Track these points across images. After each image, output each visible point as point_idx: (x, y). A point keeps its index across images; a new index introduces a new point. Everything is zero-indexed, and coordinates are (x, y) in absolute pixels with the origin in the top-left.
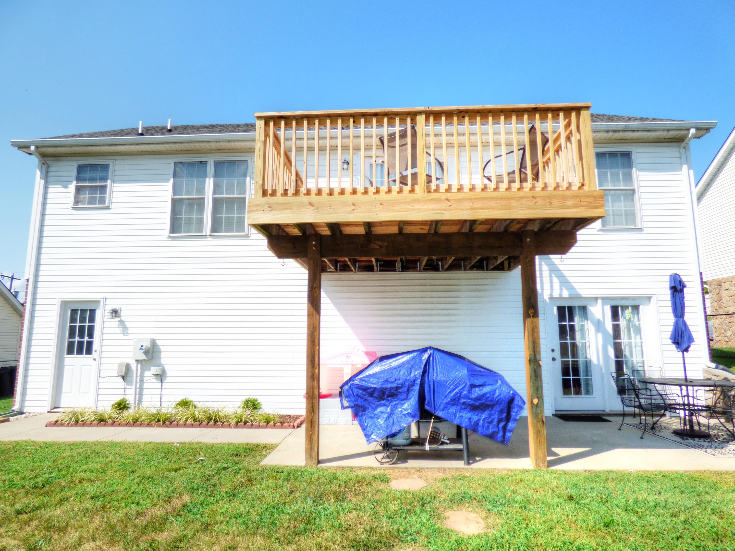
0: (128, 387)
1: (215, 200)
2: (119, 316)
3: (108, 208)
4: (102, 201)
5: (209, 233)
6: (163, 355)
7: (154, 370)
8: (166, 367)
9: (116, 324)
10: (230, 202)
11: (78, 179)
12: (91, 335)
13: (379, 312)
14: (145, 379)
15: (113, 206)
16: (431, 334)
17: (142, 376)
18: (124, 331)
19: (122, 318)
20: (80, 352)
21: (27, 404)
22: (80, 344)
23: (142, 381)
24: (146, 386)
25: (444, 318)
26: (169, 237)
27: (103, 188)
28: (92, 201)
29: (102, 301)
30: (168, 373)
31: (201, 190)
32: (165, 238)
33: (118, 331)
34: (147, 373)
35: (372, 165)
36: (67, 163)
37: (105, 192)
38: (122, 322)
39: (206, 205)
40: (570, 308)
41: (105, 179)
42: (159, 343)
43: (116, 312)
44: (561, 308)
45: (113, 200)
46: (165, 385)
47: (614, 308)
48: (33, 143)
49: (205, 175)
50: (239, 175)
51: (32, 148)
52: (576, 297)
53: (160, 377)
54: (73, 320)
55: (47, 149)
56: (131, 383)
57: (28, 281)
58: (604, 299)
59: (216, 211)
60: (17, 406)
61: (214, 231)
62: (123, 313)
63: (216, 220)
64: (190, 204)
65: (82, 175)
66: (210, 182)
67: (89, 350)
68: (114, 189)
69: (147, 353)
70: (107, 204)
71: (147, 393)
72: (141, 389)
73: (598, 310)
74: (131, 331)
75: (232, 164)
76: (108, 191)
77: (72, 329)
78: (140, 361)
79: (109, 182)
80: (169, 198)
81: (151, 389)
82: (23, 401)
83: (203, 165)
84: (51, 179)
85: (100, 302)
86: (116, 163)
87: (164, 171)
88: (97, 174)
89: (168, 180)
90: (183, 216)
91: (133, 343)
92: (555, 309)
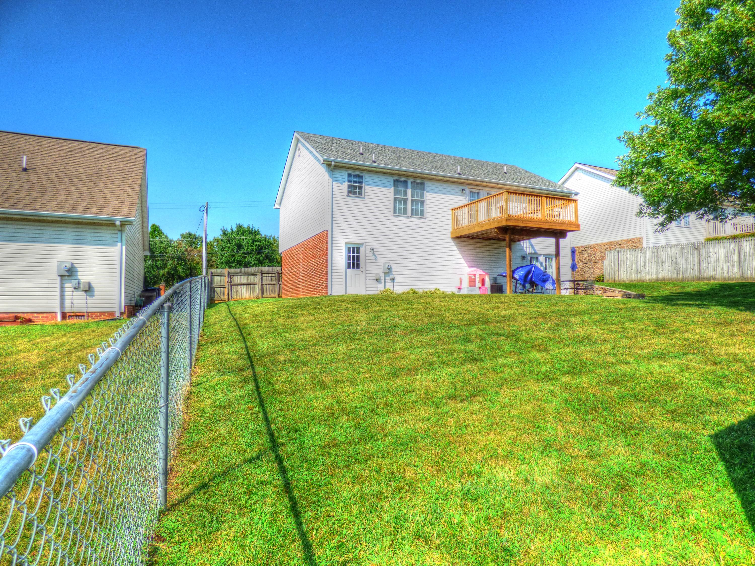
0: (379, 284)
1: (412, 201)
2: (373, 252)
3: (364, 198)
4: (360, 194)
5: (410, 215)
6: (393, 270)
7: (391, 277)
8: (395, 276)
9: (372, 255)
10: (417, 201)
11: (349, 181)
12: (358, 260)
15: (366, 197)
16: (491, 265)
17: (385, 279)
18: (376, 258)
19: (375, 252)
20: (354, 268)
21: (333, 291)
22: (354, 264)
23: (385, 282)
24: (387, 284)
26: (393, 215)
27: (360, 188)
28: (355, 193)
29: (365, 244)
30: (396, 278)
31: (406, 194)
32: (390, 216)
33: (373, 258)
34: (387, 278)
35: (471, 192)
36: (343, 172)
37: (361, 189)
38: (374, 254)
39: (408, 202)
40: (533, 258)
41: (361, 183)
42: (392, 265)
43: (372, 250)
44: (531, 258)
45: (366, 194)
46: (395, 284)
47: (546, 258)
48: (334, 160)
49: (406, 187)
50: (421, 190)
51: (333, 163)
52: (536, 253)
53: (393, 280)
54: (349, 252)
55: (338, 164)
56: (381, 282)
57: (327, 231)
58: (544, 255)
59: (412, 205)
60: (329, 292)
61: (412, 215)
62: (375, 250)
63: (412, 210)
64: (400, 200)
65: (350, 179)
66: (409, 191)
67: (358, 267)
68: (366, 188)
69: (390, 269)
70: (363, 196)
71: (387, 287)
72: (385, 285)
73: (541, 259)
74: (378, 258)
75: (418, 183)
76: (363, 189)
77: (349, 256)
78: (385, 273)
79: (363, 185)
80: (392, 196)
81: (389, 285)
82: (332, 290)
83: (406, 182)
84: (334, 179)
85: (363, 244)
86: (366, 175)
87: (390, 183)
88: (357, 180)
89: (391, 187)
90: (397, 206)
91: (382, 264)
92: (529, 258)
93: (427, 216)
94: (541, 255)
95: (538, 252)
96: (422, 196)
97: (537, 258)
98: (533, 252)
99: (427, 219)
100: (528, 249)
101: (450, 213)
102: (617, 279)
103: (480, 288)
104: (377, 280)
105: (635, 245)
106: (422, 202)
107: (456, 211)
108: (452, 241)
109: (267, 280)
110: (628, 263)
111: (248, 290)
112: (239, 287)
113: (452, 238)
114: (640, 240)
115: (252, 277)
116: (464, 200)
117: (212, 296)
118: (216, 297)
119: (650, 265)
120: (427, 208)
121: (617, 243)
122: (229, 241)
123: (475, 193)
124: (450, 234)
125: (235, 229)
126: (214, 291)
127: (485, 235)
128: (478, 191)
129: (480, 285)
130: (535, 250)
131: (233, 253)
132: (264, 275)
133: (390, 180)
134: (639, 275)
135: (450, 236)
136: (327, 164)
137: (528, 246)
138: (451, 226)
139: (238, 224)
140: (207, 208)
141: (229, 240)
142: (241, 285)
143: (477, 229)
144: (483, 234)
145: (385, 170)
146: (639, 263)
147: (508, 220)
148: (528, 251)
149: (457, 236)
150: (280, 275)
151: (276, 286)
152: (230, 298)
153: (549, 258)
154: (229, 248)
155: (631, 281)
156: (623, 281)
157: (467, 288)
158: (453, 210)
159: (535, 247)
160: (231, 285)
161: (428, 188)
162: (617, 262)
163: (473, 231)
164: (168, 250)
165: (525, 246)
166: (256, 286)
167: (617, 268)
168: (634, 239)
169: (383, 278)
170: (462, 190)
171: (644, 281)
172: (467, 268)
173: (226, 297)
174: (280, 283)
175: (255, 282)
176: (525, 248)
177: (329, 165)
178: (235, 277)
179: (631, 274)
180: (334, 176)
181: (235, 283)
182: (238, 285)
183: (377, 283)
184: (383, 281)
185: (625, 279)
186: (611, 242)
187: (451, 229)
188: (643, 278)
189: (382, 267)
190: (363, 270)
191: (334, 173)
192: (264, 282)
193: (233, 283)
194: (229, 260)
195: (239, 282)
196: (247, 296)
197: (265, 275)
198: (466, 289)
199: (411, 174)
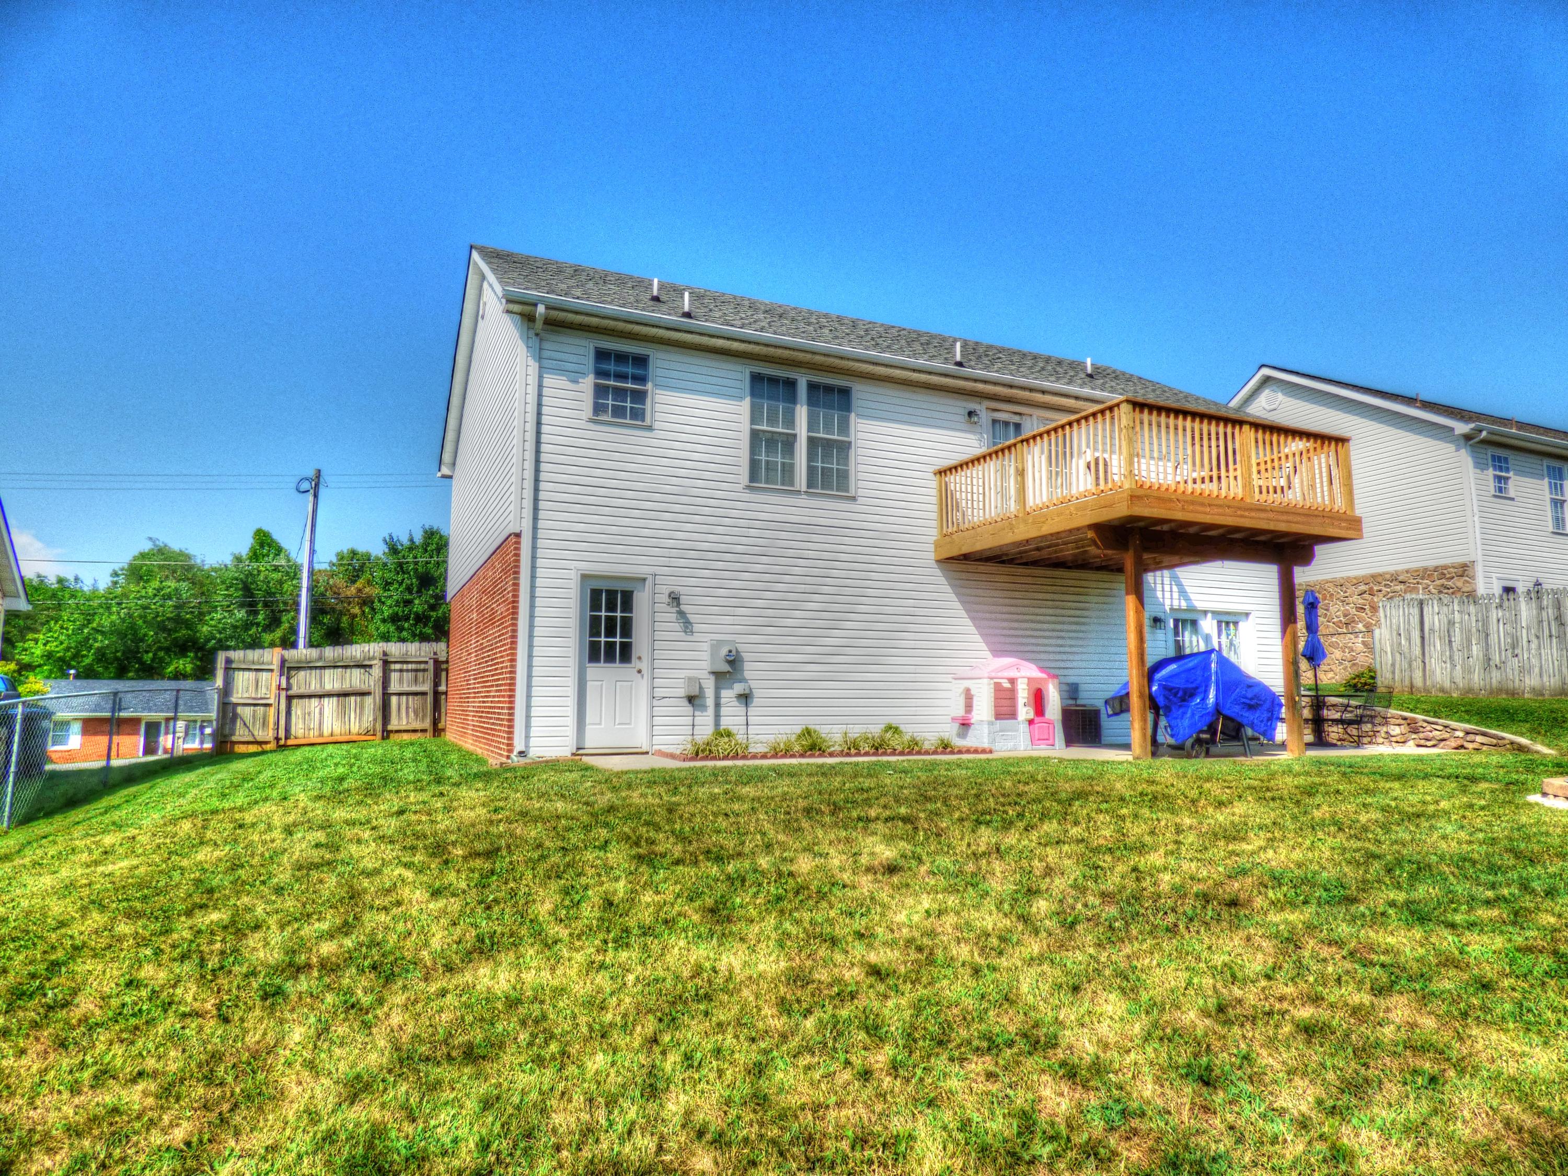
0: (697, 713)
1: (812, 441)
2: (679, 604)
3: (650, 428)
4: (638, 415)
5: (804, 488)
6: (747, 666)
7: (739, 688)
8: (753, 684)
9: (673, 616)
10: (828, 444)
11: (600, 373)
12: (627, 633)
13: (1007, 616)
14: (723, 701)
15: (657, 425)
16: (1061, 646)
17: (717, 697)
18: (687, 627)
19: (683, 607)
20: (610, 658)
21: (533, 742)
22: (610, 646)
23: (718, 705)
24: (724, 711)
25: (1074, 627)
26: (748, 487)
27: (640, 396)
28: (618, 412)
29: (650, 578)
30: (757, 693)
31: (790, 421)
32: (739, 488)
33: (677, 626)
34: (725, 693)
35: (994, 422)
36: (577, 341)
37: (643, 402)
38: (681, 614)
39: (797, 445)
40: (1184, 621)
41: (642, 379)
42: (741, 648)
43: (675, 599)
44: (1176, 621)
45: (658, 416)
46: (751, 710)
47: (1219, 623)
48: (542, 300)
49: (792, 399)
50: (840, 409)
51: (541, 309)
52: (1192, 609)
53: (745, 698)
54: (595, 606)
55: (562, 315)
56: (703, 707)
57: (518, 535)
58: (1214, 613)
59: (811, 456)
60: (519, 745)
61: (809, 486)
62: (683, 599)
63: (811, 470)
64: (772, 441)
65: (605, 366)
66: (802, 413)
67: (626, 653)
68: (658, 398)
69: (734, 662)
70: (648, 421)
71: (725, 722)
72: (717, 716)
73: (1208, 625)
74: (696, 627)
75: (829, 389)
76: (649, 401)
77: (595, 621)
78: (718, 675)
79: (649, 386)
80: (745, 426)
81: (732, 716)
82: (527, 737)
83: (791, 384)
84: (546, 363)
85: (644, 580)
86: (659, 355)
87: (738, 384)
88: (630, 370)
89: (741, 398)
90: (763, 458)
91: (706, 646)
92: (1172, 621)
93: (861, 492)
94: (1205, 612)
95: (1200, 605)
96: (844, 427)
97: (1194, 623)
98: (1184, 605)
99: (860, 500)
100: (1167, 595)
101: (933, 483)
102: (1418, 682)
103: (1031, 722)
104: (691, 699)
105: (1450, 583)
106: (844, 448)
107: (951, 478)
108: (938, 572)
109: (401, 681)
110: (1457, 638)
111: (343, 712)
112: (315, 702)
113: (939, 561)
114: (1464, 570)
115: (356, 672)
116: (976, 443)
117: (227, 731)
118: (240, 734)
119: (1534, 646)
120: (861, 468)
121: (1394, 578)
122: (401, 568)
123: (1006, 424)
124: (932, 548)
125: (418, 538)
126: (235, 716)
127: (1044, 554)
128: (1016, 419)
129: (1031, 715)
130: (1187, 599)
131: (408, 597)
132: (393, 667)
133: (740, 374)
134: (1496, 676)
135: (932, 556)
136: (521, 314)
137: (1167, 588)
138: (934, 524)
139: (427, 527)
140: (317, 485)
141: (400, 565)
142: (321, 696)
143: (1023, 532)
144: (1038, 549)
145: (720, 343)
146: (1493, 638)
147: (1134, 498)
148: (1168, 602)
149: (955, 552)
150: (440, 668)
151: (430, 699)
152: (282, 734)
153: (1228, 623)
154: (401, 584)
155: (1470, 690)
156: (1442, 690)
157: (990, 723)
158: (942, 472)
159: (1188, 589)
160: (289, 698)
161: (860, 403)
162: (1416, 635)
163: (1008, 538)
164: (285, 586)
165: (1159, 587)
166: (369, 700)
167: (1417, 651)
168: (1445, 567)
169: (710, 693)
170: (970, 414)
171: (1513, 693)
172: (988, 654)
173: (270, 735)
174: (442, 688)
175: (364, 688)
176: (1159, 594)
177: (529, 318)
178: (302, 673)
179: (1468, 670)
180: (546, 354)
181: (302, 691)
182: (310, 696)
183: (689, 709)
184: (710, 702)
185: (1447, 684)
186: (1373, 576)
187: (934, 532)
188: (1511, 685)
189: (706, 656)
190: (644, 665)
191: (546, 345)
192: (394, 687)
193: (295, 690)
194: (397, 614)
195: (314, 687)
196: (337, 730)
197: (398, 666)
198: (985, 729)
199: (809, 357)
